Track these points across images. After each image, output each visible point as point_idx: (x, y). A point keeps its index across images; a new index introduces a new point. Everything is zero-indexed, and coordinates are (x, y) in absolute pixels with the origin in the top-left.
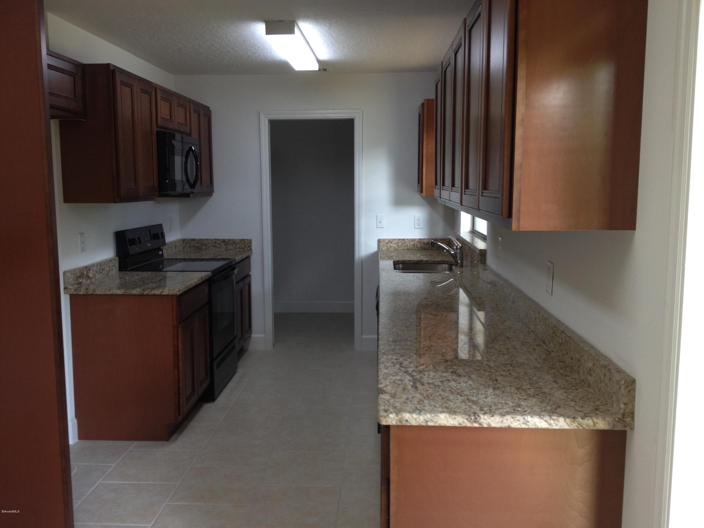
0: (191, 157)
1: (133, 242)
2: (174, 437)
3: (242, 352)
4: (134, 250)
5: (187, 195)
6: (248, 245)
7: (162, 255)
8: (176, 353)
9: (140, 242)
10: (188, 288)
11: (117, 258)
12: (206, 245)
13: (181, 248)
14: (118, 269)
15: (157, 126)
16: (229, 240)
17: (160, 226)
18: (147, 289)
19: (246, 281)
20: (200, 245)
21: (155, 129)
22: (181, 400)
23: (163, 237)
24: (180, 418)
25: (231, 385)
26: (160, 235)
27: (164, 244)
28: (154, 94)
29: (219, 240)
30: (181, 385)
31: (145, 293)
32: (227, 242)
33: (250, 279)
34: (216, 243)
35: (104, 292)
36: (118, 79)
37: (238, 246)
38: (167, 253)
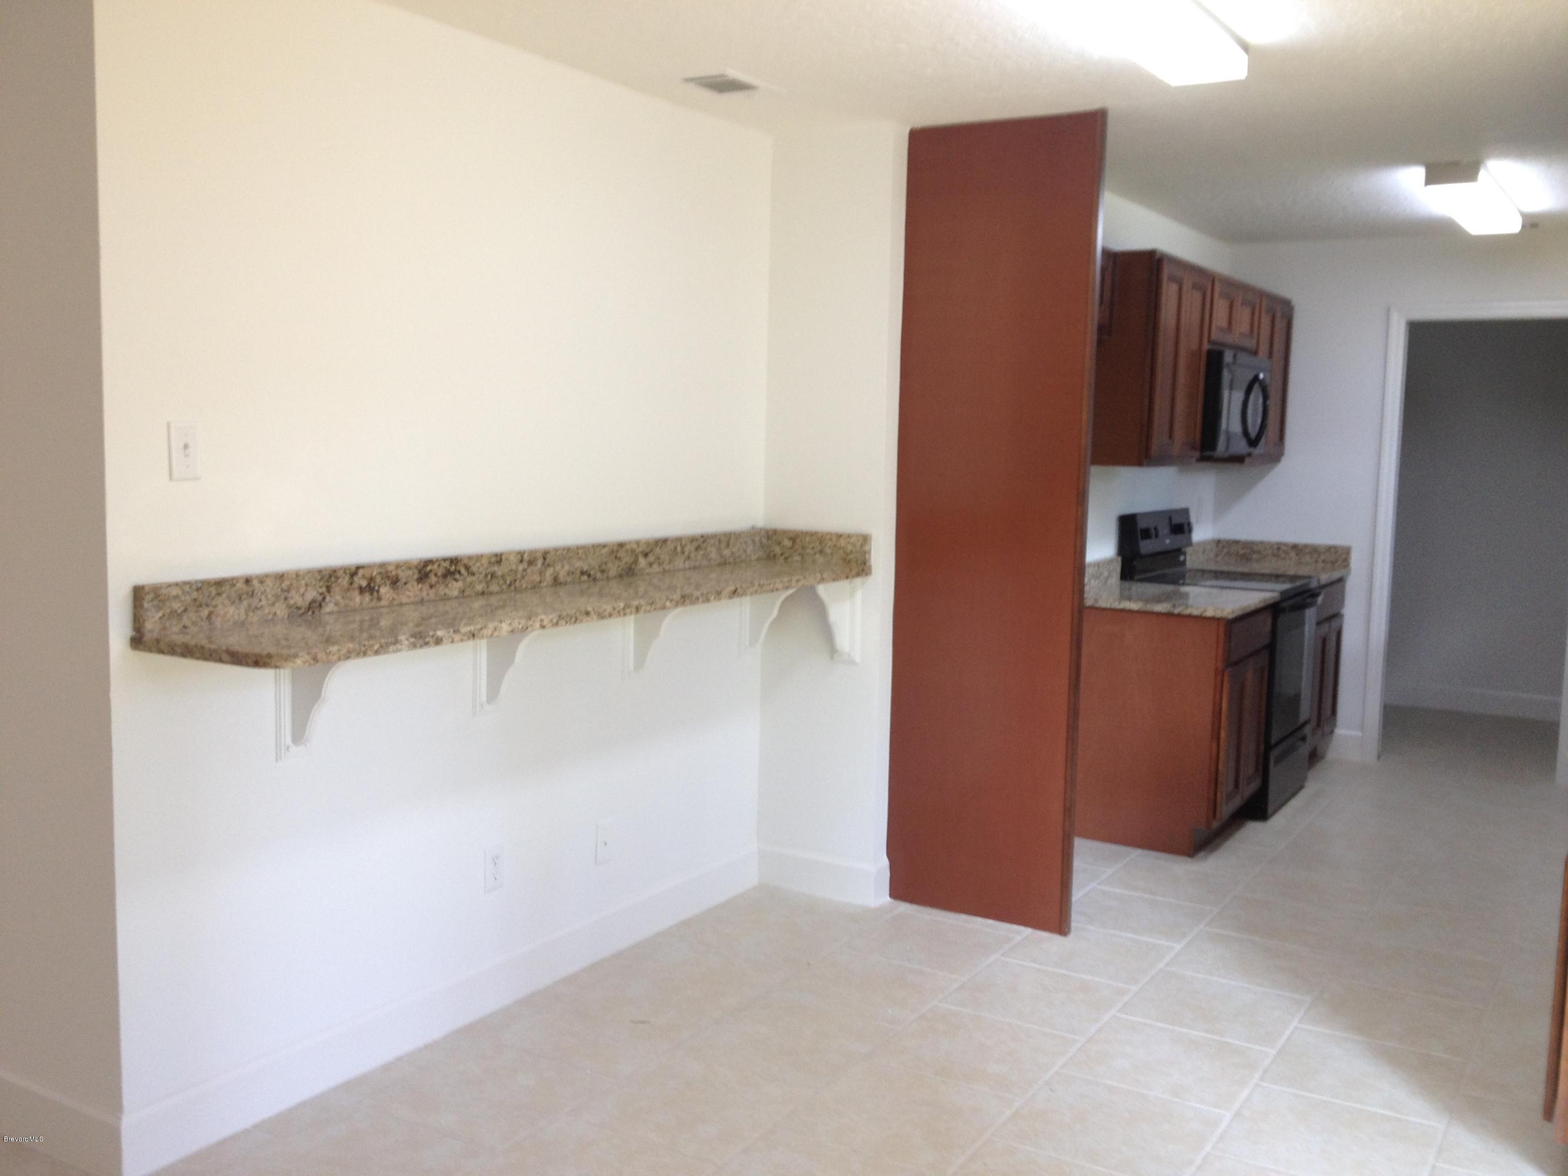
0: (1256, 391)
1: (1146, 534)
2: (1202, 854)
3: (1314, 757)
4: (1146, 547)
5: (1238, 459)
6: (1343, 556)
7: (1184, 563)
8: (1217, 714)
9: (1157, 536)
10: (1245, 612)
11: (1120, 559)
12: (1259, 552)
13: (1212, 555)
14: (1119, 575)
15: (1209, 341)
16: (1306, 546)
17: (1185, 512)
18: (1180, 605)
19: (1334, 623)
20: (1248, 551)
21: (1206, 347)
22: (1219, 795)
23: (1190, 531)
24: (1215, 824)
25: (1294, 803)
26: (1186, 527)
27: (1190, 543)
28: (1210, 288)
29: (1285, 545)
30: (1220, 767)
31: (1176, 611)
32: (1301, 550)
33: (1342, 621)
34: (1279, 550)
35: (1111, 604)
36: (1166, 271)
37: (1323, 557)
38: (1192, 560)
